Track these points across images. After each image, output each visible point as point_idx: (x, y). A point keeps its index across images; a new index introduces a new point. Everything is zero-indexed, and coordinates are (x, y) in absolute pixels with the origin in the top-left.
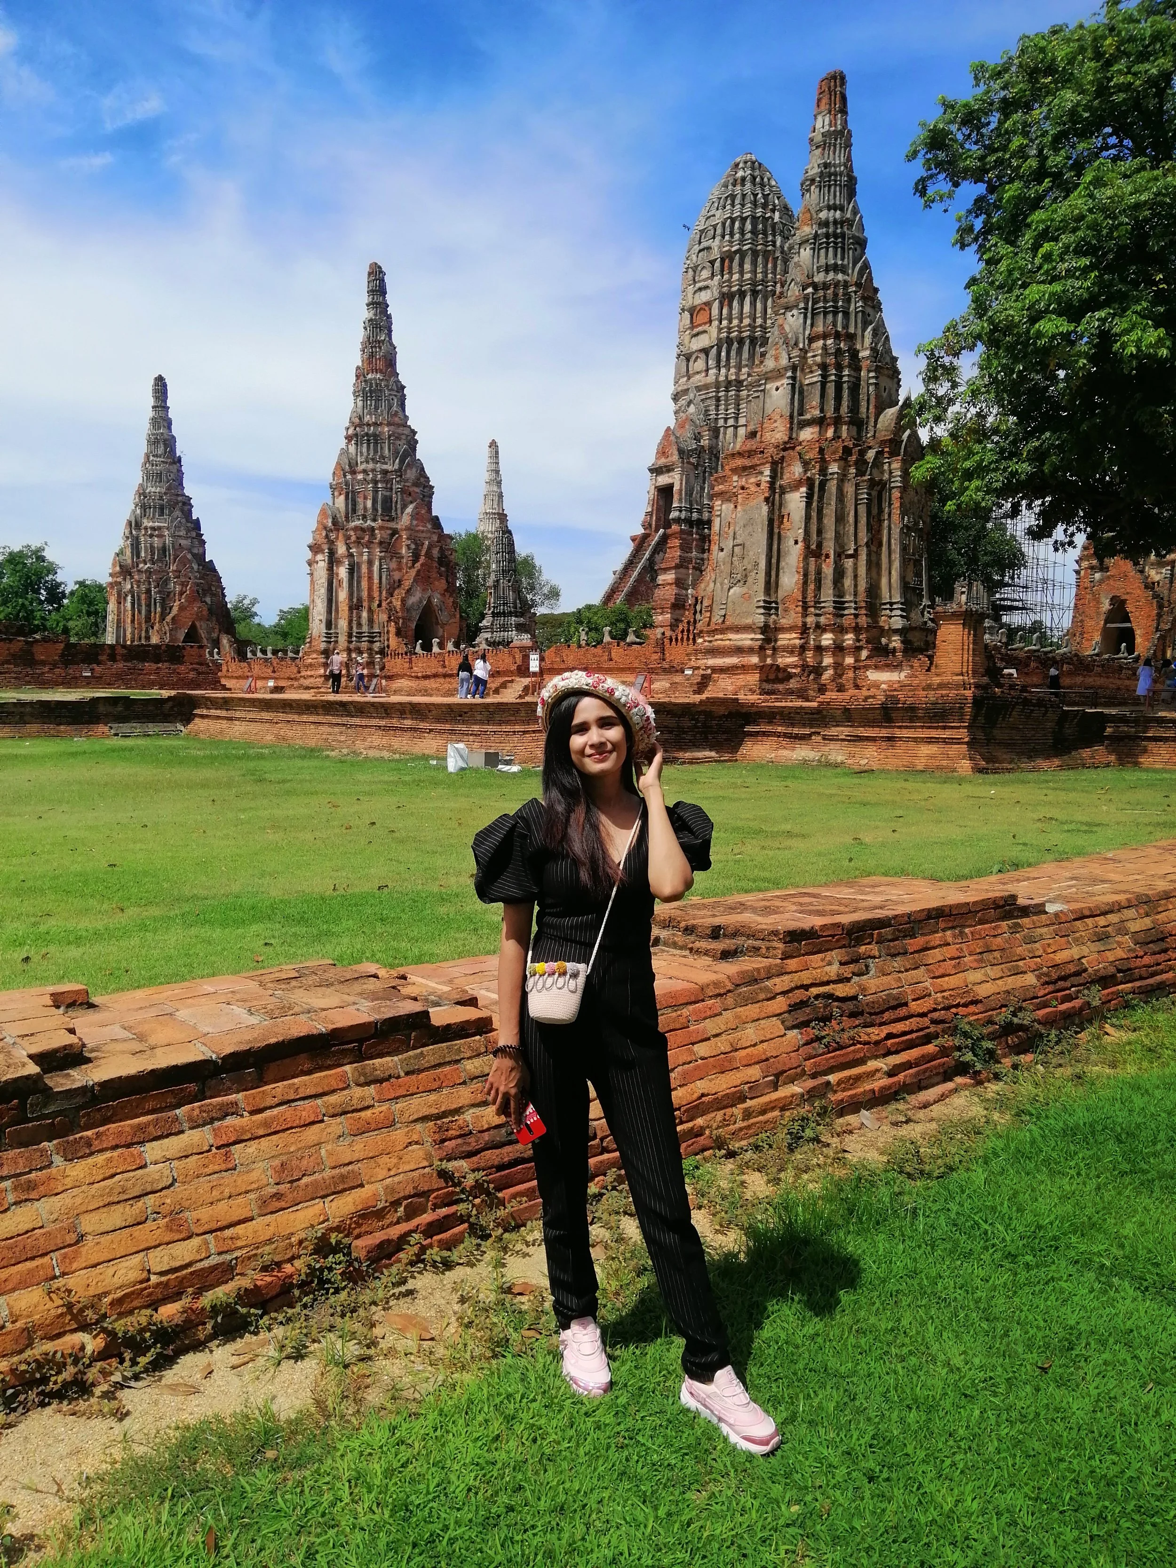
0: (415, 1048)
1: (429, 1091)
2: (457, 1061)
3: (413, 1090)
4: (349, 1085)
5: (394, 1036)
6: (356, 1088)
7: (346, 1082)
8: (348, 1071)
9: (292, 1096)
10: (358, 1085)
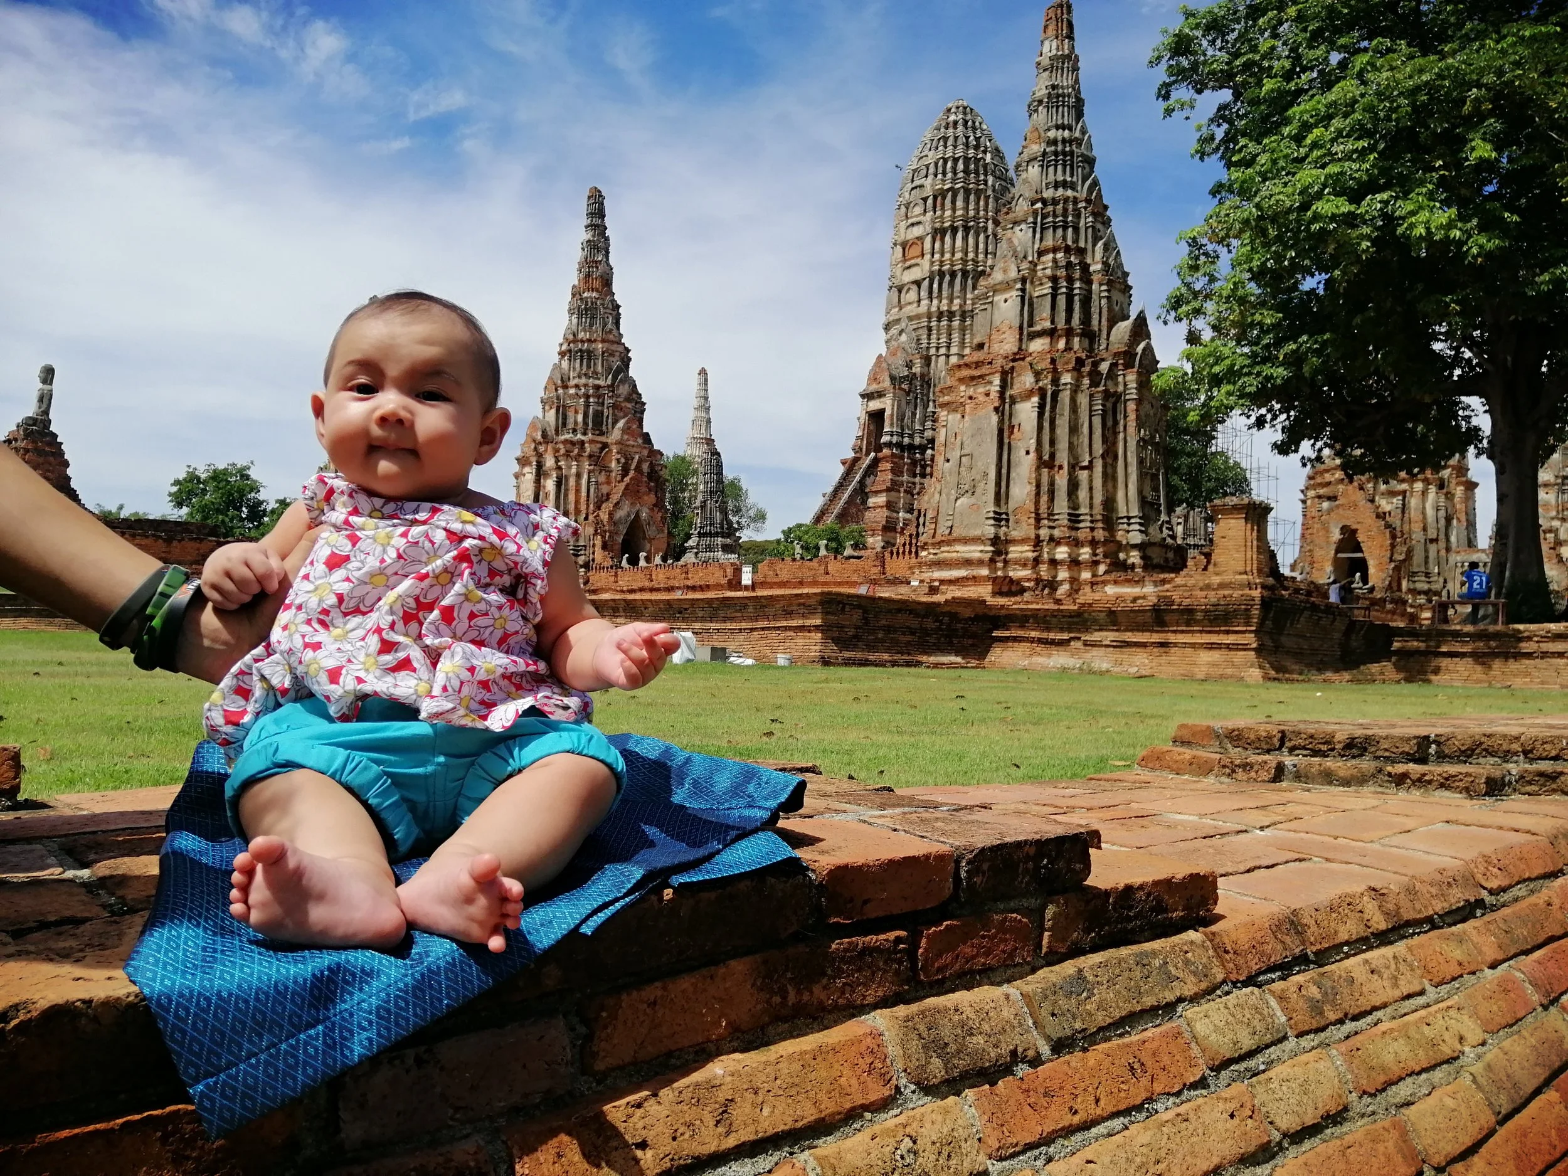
0: (1054, 958)
1: (1126, 1112)
2: (1169, 1008)
3: (1087, 1109)
4: (897, 1088)
5: (1003, 912)
6: (920, 1103)
7: (887, 1077)
8: (887, 1034)
9: (710, 1141)
10: (928, 1089)
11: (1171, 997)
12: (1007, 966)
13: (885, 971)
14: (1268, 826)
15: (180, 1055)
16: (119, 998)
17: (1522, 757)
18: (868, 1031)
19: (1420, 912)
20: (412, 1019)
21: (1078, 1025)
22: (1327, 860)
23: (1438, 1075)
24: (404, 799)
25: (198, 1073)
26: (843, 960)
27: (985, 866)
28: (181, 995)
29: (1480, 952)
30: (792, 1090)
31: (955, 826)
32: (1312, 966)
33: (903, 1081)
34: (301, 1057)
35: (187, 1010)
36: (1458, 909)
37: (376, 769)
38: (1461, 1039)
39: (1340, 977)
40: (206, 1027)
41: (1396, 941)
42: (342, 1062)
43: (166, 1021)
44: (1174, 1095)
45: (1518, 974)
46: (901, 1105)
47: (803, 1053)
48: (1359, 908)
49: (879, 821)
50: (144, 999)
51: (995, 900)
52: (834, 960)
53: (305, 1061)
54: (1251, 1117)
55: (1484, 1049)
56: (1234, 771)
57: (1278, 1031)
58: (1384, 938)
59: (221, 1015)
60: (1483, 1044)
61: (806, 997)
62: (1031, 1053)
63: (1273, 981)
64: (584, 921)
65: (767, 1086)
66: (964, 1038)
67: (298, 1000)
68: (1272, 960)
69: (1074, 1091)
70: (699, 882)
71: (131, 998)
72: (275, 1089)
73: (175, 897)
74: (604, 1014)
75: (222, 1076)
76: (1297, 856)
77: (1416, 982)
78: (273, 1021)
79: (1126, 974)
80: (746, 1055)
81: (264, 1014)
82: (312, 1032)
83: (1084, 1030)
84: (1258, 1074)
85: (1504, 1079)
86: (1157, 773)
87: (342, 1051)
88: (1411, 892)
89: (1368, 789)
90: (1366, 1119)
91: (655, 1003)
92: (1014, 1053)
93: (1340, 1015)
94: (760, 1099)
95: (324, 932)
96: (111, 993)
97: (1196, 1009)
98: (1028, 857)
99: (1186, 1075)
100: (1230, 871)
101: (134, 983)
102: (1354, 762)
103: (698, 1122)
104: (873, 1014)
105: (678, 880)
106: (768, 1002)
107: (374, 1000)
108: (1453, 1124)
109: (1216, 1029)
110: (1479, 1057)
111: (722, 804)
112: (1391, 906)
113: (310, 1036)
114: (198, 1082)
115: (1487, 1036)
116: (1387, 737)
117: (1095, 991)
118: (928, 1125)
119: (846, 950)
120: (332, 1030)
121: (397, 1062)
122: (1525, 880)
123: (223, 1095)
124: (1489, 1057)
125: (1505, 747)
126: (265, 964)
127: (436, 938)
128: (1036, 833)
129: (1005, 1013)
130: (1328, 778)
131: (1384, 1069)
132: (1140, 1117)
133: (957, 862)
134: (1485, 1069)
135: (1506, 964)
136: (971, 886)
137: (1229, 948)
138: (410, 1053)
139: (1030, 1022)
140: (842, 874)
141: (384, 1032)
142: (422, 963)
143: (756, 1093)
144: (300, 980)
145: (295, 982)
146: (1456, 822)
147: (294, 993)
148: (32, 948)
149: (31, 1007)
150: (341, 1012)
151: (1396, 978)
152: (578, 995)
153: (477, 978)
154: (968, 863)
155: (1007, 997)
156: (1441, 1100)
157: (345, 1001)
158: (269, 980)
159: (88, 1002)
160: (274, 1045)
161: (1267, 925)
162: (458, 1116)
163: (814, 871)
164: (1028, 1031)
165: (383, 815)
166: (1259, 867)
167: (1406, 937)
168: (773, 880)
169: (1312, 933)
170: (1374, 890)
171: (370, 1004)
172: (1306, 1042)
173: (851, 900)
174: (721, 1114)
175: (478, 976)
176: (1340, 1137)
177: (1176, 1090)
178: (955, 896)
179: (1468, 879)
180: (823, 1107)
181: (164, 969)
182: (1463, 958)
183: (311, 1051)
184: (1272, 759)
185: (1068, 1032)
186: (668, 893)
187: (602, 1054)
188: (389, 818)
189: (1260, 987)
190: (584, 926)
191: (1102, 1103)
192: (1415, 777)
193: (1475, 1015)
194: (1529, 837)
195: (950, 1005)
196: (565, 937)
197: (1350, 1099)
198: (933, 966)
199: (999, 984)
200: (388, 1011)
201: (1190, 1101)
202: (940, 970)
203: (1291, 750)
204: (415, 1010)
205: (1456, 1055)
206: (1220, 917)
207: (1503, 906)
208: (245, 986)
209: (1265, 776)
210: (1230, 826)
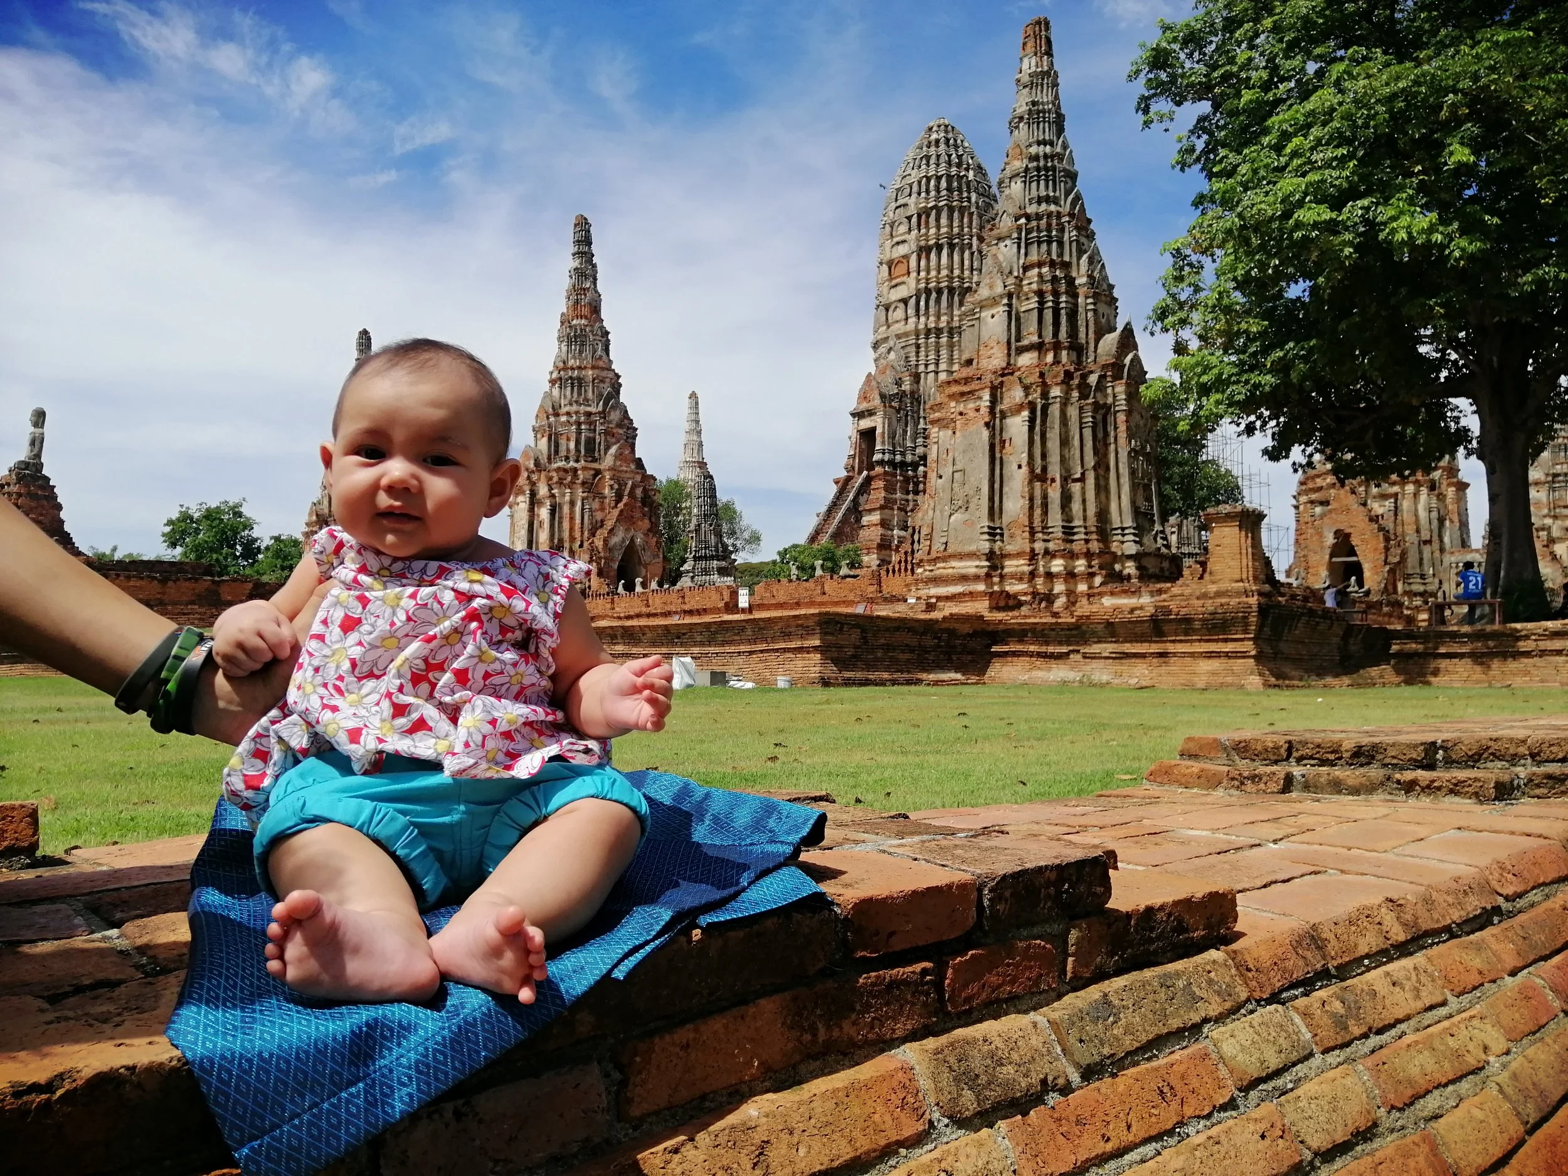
0: (1079, 984)
1: (1158, 1138)
2: (1195, 1030)
3: (1119, 1136)
4: (931, 1122)
5: (1026, 939)
6: (954, 1136)
7: (920, 1112)
8: (917, 1067)
10: (961, 1122)
11: (1197, 1019)
12: (1033, 993)
13: (913, 1004)
14: (1281, 839)
15: (224, 1120)
16: (162, 1064)
17: (1529, 761)
18: (899, 1066)
19: (1438, 921)
20: (451, 1072)
21: (1106, 1051)
22: (1342, 871)
23: (1464, 1086)
24: (430, 849)
25: (242, 1136)
26: (871, 995)
27: (1007, 894)
28: (223, 1057)
29: (1500, 960)
30: (827, 1129)
31: (974, 853)
32: (1334, 981)
33: (936, 1115)
34: (344, 1115)
35: (229, 1072)
36: (1475, 916)
37: (402, 820)
38: (1486, 1049)
39: (1362, 990)
40: (248, 1089)
41: (1415, 952)
42: (384, 1119)
43: (209, 1084)
44: (1204, 1117)
45: (1538, 981)
46: (935, 1139)
47: (835, 1091)
48: (1377, 920)
49: (900, 851)
50: (187, 1063)
51: (1018, 928)
52: (862, 995)
53: (347, 1120)
54: (1282, 1137)
55: (1509, 1058)
56: (1242, 783)
57: (1304, 1048)
58: (1403, 949)
59: (263, 1077)
60: (1508, 1053)
61: (836, 1033)
62: (1061, 1081)
63: (1296, 997)
64: (616, 966)
65: (801, 1126)
66: (994, 1068)
67: (338, 1058)
68: (1295, 976)
69: (1106, 1118)
70: (727, 921)
71: (174, 1063)
72: (319, 1149)
73: (211, 956)
74: (638, 1059)
75: (267, 1139)
76: (1313, 869)
77: (1438, 993)
78: (314, 1080)
79: (1151, 997)
80: (780, 1094)
81: (306, 1074)
82: (353, 1090)
83: (1112, 1055)
84: (1286, 1092)
85: (1531, 1087)
86: (1166, 787)
87: (383, 1108)
88: (1428, 901)
89: (1379, 797)
90: (1395, 1135)
91: (688, 1045)
92: (1044, 1082)
93: (1364, 1029)
94: (795, 1140)
95: (359, 987)
96: (154, 1059)
97: (1222, 1029)
98: (1049, 883)
99: (1215, 1096)
100: (1247, 886)
101: (176, 1047)
102: (1362, 770)
103: (735, 1166)
104: (902, 1048)
105: (705, 920)
106: (799, 1040)
107: (412, 1055)
108: (1482, 1135)
109: (1243, 1049)
110: (1504, 1066)
111: (744, 840)
112: (1408, 917)
113: (351, 1094)
114: (243, 1146)
115: (1511, 1044)
116: (1393, 745)
117: (1122, 1015)
118: (962, 1159)
119: (873, 984)
120: (373, 1086)
121: (436, 1116)
122: (1540, 885)
123: (268, 1158)
124: (1514, 1065)
125: (1512, 751)
126: (303, 1022)
127: (471, 989)
128: (1056, 858)
129: (1034, 1042)
130: (1337, 787)
131: (1410, 1082)
132: (1172, 1141)
133: (980, 890)
134: (1510, 1078)
135: (1526, 971)
136: (995, 914)
137: (1251, 966)
138: (449, 1107)
139: (1059, 1050)
140: (866, 906)
141: (424, 1087)
142: (458, 1015)
143: (791, 1133)
144: (339, 1037)
145: (334, 1039)
146: (1468, 829)
147: (334, 1050)
148: (71, 1014)
149: (76, 1076)
150: (380, 1068)
151: (1417, 990)
152: (612, 1041)
153: (513, 1030)
154: (990, 891)
155: (1035, 1025)
156: (1469, 1112)
157: (384, 1057)
158: (309, 1038)
159: (132, 1069)
160: (316, 1105)
161: (1287, 941)
162: (498, 1169)
163: (838, 905)
164: (1056, 1059)
165: (413, 866)
166: (1275, 882)
167: (1426, 948)
168: (799, 916)
169: (1333, 948)
170: (1391, 901)
171: (409, 1059)
172: (1333, 1058)
173: (877, 933)
174: (758, 1156)
175: (514, 1026)
176: (1371, 1154)
177: (1206, 1112)
178: (979, 925)
179: (1485, 887)
180: (858, 1145)
181: (205, 1031)
182: (1485, 968)
183: (354, 1110)
184: (1280, 770)
185: (1097, 1058)
186: (697, 934)
187: (637, 1099)
188: (417, 868)
189: (1283, 1004)
190: (616, 970)
191: (1134, 1129)
192: (1424, 784)
193: (1497, 1023)
194: (1542, 841)
195: (978, 1035)
196: (598, 983)
197: (1378, 1115)
198: (960, 996)
199: (1026, 1012)
200: (428, 1066)
201: (1220, 1123)
202: (968, 999)
203: (1299, 760)
204: (453, 1063)
205: (1481, 1065)
206: (1240, 935)
207: (1520, 912)
208: (286, 1046)
209: (1274, 787)
210: (1243, 840)
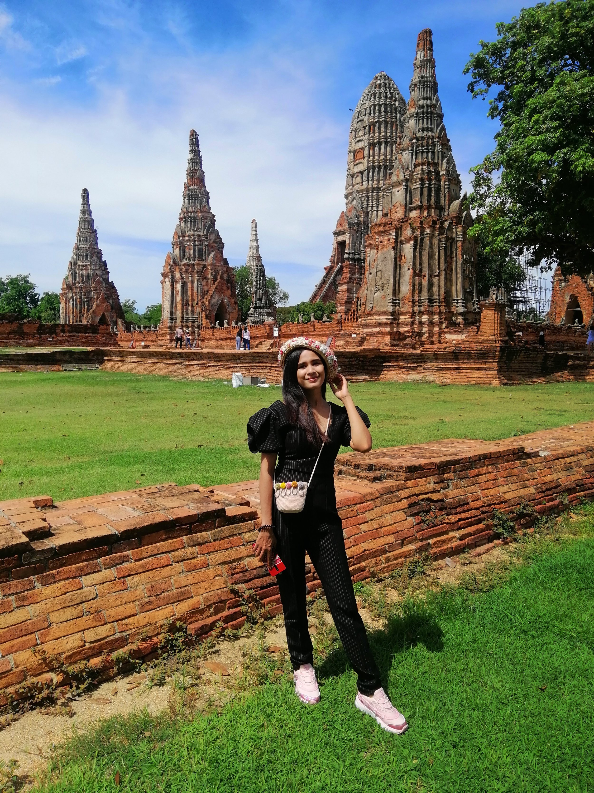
0: (218, 527)
2: (240, 534)
3: (218, 548)
9: (156, 552)
10: (190, 546)
11: (240, 532)
12: (208, 529)
13: (185, 531)
18: (182, 539)
27: (204, 515)
30: (169, 546)
47: (171, 542)
65: (166, 545)
79: (231, 529)
80: (164, 542)
98: (212, 513)
99: (240, 544)
102: (355, 470)
106: (165, 536)
109: (249, 537)
117: (224, 532)
118: (189, 550)
132: (228, 550)
136: (201, 518)
143: (163, 547)
154: (201, 515)
173: (179, 522)
178: (198, 520)
180: (173, 548)
195: (196, 535)
198: (194, 530)
199: (207, 532)
201: (239, 548)
